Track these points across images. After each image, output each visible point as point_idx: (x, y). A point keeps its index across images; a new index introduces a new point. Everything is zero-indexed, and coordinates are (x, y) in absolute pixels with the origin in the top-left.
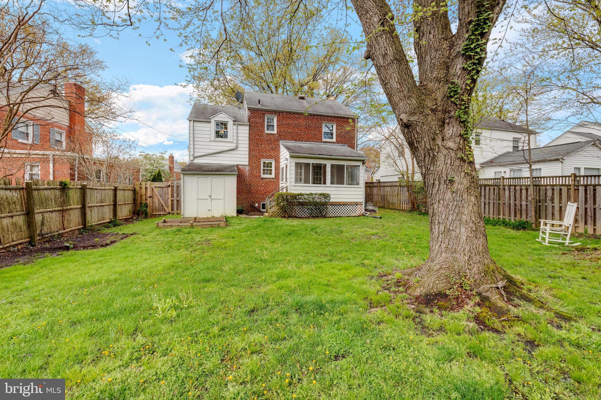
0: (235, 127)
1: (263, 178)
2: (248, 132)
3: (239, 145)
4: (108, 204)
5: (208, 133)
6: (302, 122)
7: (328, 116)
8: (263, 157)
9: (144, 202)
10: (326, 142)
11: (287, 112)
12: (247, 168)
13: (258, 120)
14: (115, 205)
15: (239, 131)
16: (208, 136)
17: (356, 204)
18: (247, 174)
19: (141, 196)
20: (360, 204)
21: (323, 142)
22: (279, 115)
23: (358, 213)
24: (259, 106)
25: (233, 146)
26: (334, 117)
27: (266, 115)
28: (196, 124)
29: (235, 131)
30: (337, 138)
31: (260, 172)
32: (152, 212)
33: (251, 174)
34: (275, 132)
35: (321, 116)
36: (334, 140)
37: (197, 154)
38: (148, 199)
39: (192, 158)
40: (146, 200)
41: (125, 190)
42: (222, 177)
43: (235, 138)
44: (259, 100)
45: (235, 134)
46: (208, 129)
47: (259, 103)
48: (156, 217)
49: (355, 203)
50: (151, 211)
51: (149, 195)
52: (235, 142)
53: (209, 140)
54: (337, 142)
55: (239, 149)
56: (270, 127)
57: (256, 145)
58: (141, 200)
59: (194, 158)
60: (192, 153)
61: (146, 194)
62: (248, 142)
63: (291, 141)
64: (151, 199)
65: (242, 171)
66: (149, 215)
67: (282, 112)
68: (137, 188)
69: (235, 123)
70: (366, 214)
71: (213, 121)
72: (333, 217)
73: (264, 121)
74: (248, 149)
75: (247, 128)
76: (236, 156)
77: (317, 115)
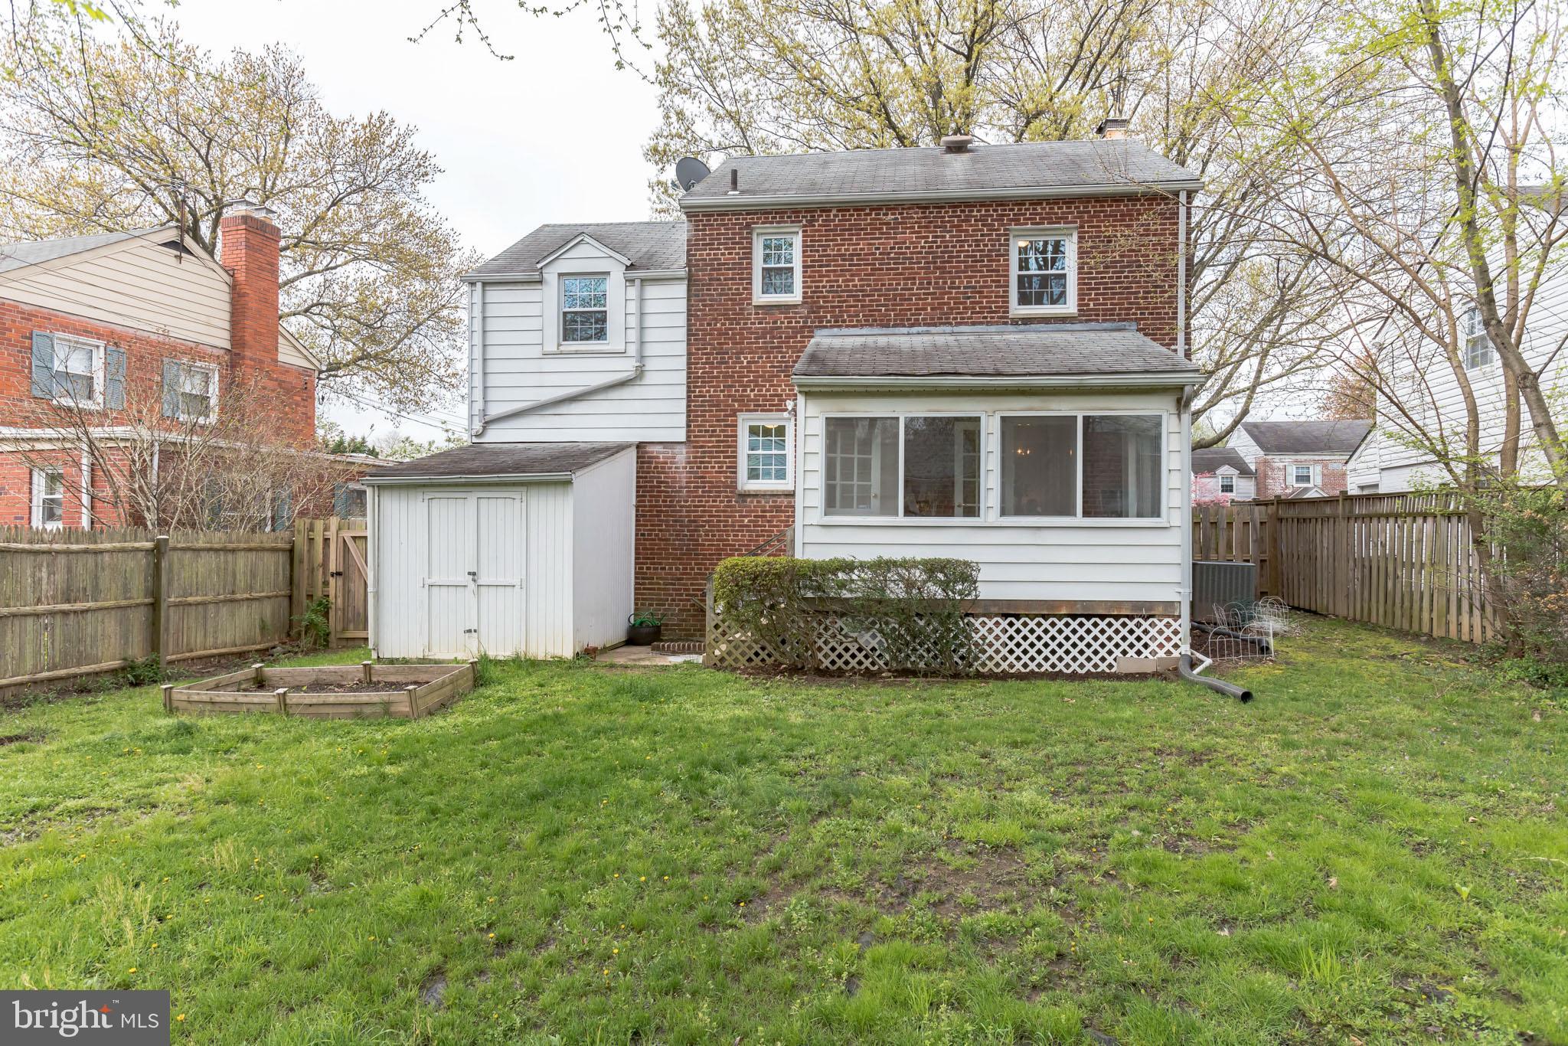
0: (633, 292)
1: (745, 496)
2: (683, 306)
3: (650, 364)
4: (111, 603)
5: (535, 324)
6: (913, 239)
7: (1036, 201)
8: (747, 405)
9: (318, 594)
10: (1027, 321)
11: (844, 208)
12: (681, 455)
13: (723, 255)
14: (155, 606)
15: (650, 307)
16: (536, 338)
17: (1144, 611)
18: (683, 478)
19: (312, 571)
20: (1169, 610)
21: (1015, 322)
22: (811, 223)
23: (1152, 658)
24: (733, 197)
25: (625, 367)
26: (1069, 200)
27: (759, 228)
28: (494, 295)
29: (633, 307)
30: (1081, 296)
31: (733, 469)
32: (345, 629)
33: (698, 478)
34: (796, 296)
35: (1001, 202)
36: (1071, 306)
37: (495, 411)
38: (332, 581)
39: (478, 426)
40: (326, 584)
41: (234, 551)
42: (516, 494)
43: (633, 335)
44: (735, 173)
45: (633, 321)
46: (534, 310)
47: (734, 182)
48: (354, 648)
49: (1137, 605)
50: (339, 628)
51: (332, 568)
52: (632, 350)
53: (536, 352)
54: (1086, 315)
55: (649, 378)
56: (777, 277)
57: (715, 359)
58: (312, 585)
59: (487, 424)
60: (478, 406)
61: (325, 564)
62: (682, 349)
63: (865, 331)
64: (340, 580)
65: (661, 468)
66: (333, 643)
67: (825, 209)
68: (300, 541)
69: (633, 274)
70: (1193, 665)
71: (551, 276)
72: (1019, 676)
73: (748, 255)
74: (682, 377)
75: (681, 290)
76: (639, 406)
77: (984, 203)
